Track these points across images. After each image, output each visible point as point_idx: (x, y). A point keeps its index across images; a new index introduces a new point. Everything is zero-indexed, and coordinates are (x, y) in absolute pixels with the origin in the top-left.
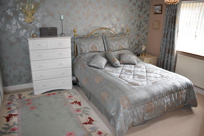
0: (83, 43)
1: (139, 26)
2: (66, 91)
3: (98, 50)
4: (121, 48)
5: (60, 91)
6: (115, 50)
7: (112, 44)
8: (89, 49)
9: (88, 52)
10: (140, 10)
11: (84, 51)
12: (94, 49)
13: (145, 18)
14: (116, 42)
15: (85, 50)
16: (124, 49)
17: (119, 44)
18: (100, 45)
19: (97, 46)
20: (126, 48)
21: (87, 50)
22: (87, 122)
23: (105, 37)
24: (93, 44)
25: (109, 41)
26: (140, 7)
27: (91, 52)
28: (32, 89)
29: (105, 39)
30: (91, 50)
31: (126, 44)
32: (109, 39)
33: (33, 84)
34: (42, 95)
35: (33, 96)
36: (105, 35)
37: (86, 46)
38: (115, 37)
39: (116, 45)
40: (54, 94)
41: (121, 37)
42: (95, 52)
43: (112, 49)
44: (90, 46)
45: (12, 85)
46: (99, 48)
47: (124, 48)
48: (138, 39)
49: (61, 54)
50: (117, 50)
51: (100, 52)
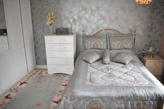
0: (87, 41)
1: (150, 27)
2: (69, 76)
3: (99, 48)
4: (122, 48)
5: (65, 75)
6: (116, 49)
7: (114, 43)
8: (90, 46)
9: (89, 48)
10: (152, 11)
11: (86, 47)
12: (96, 47)
13: (158, 19)
14: (119, 42)
15: (88, 46)
16: (126, 49)
17: (121, 43)
18: (102, 43)
19: (99, 44)
20: (129, 48)
21: (89, 46)
22: (56, 101)
23: (109, 37)
24: (96, 42)
25: (111, 40)
26: (152, 8)
27: (92, 48)
28: (46, 70)
29: (109, 38)
30: (92, 47)
31: (129, 44)
32: (112, 39)
33: (47, 66)
34: (53, 75)
35: (47, 74)
36: (109, 35)
37: (89, 43)
38: (119, 38)
39: (118, 44)
40: (60, 76)
41: (125, 37)
42: (97, 49)
43: (113, 47)
44: (93, 43)
45: (41, 65)
46: (101, 46)
47: (126, 47)
48: (150, 41)
49: (65, 48)
50: (119, 49)
51: (102, 49)
